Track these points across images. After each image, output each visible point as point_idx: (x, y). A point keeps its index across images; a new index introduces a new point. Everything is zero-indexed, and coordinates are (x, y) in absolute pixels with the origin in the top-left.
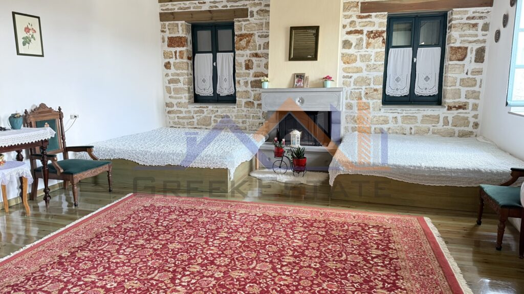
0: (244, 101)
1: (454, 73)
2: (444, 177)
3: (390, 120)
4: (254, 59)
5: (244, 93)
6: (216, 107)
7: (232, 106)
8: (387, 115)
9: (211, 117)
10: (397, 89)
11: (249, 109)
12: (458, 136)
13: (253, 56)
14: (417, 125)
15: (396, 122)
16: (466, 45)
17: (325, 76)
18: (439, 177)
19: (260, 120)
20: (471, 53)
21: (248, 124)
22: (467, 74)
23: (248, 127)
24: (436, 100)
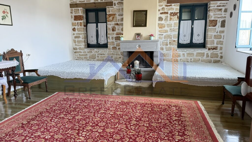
0: (112, 46)
1: (211, 33)
2: (207, 82)
3: (181, 55)
4: (116, 26)
5: (112, 43)
6: (98, 50)
7: (106, 49)
8: (180, 53)
9: (96, 54)
10: (184, 40)
11: (114, 50)
12: (213, 63)
13: (116, 25)
14: (194, 57)
15: (184, 56)
16: (216, 19)
17: (150, 34)
18: (204, 82)
19: (119, 56)
20: (219, 23)
21: (114, 58)
22: (217, 33)
23: (114, 59)
24: (203, 45)
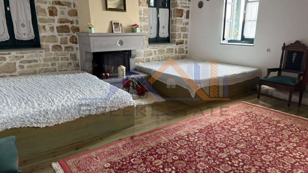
0: (51, 45)
4: (57, 7)
5: (51, 38)
6: (21, 53)
7: (38, 51)
8: (151, 50)
9: (15, 63)
10: (151, 34)
11: (57, 52)
13: (56, 4)
14: (165, 54)
15: (156, 54)
16: (183, 8)
19: (68, 61)
20: (185, 13)
21: (57, 65)
22: (183, 25)
23: (57, 68)
